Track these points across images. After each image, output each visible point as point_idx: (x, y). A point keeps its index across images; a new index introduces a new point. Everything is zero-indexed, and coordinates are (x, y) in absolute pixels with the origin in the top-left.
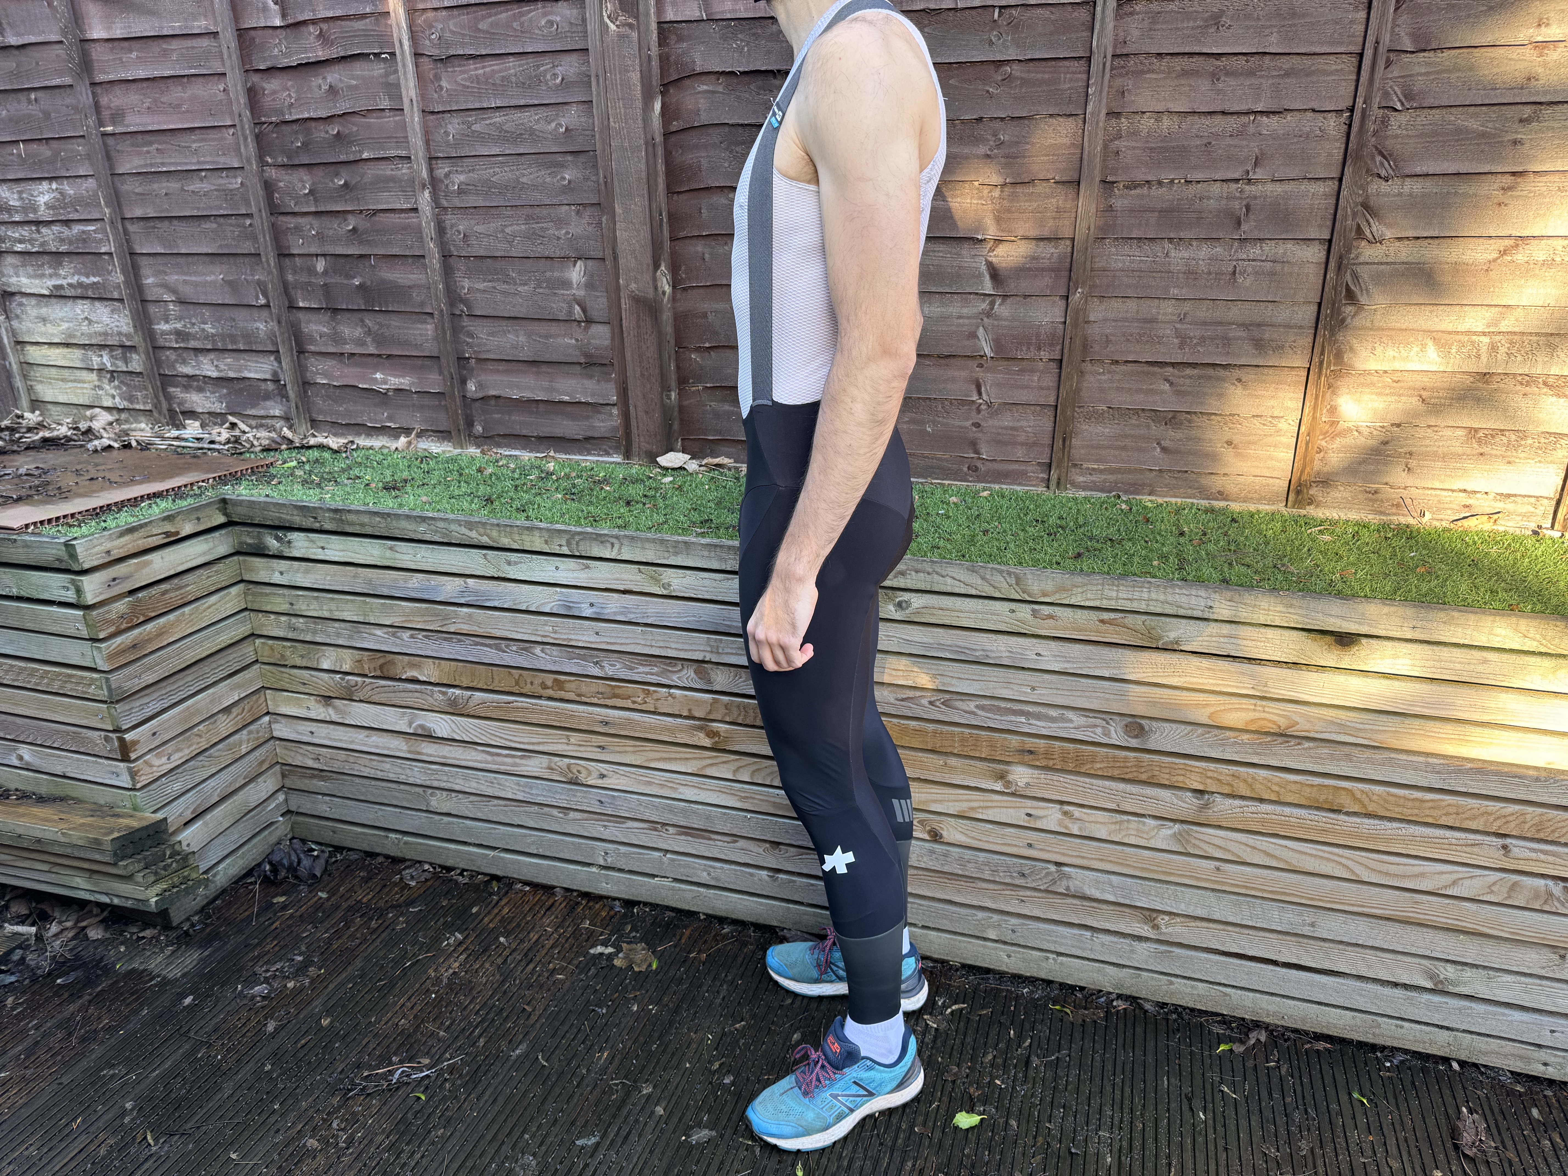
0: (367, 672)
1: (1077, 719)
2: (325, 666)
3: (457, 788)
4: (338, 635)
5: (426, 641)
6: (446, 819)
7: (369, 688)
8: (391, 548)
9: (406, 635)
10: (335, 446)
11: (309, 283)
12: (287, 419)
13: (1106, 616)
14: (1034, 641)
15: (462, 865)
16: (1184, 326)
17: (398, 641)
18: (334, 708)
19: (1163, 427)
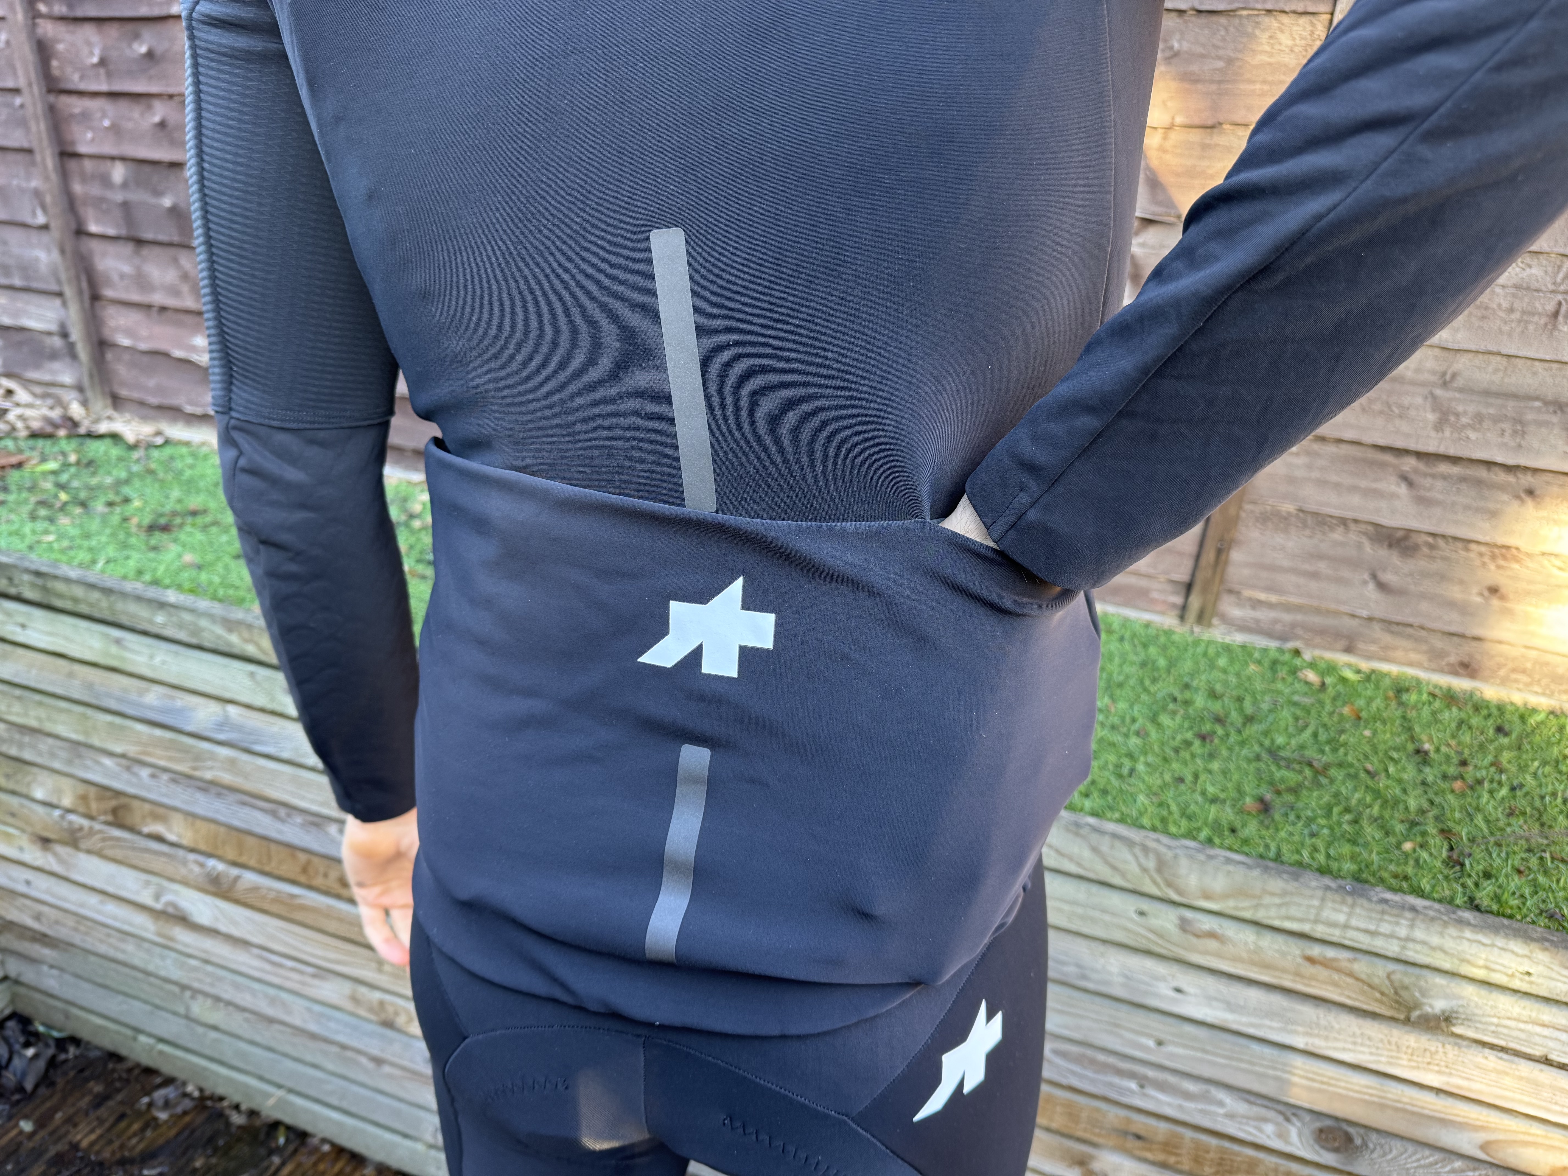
0: (94, 813)
1: (1229, 1101)
2: (39, 794)
3: (226, 996)
4: (53, 755)
5: (173, 786)
6: (213, 1035)
7: (98, 836)
8: (118, 642)
9: (145, 773)
10: (130, 438)
11: (102, 200)
12: (80, 389)
13: (1316, 951)
14: (1175, 969)
15: (236, 1098)
16: (1449, 394)
17: (134, 780)
18: (56, 855)
19: (1383, 553)
